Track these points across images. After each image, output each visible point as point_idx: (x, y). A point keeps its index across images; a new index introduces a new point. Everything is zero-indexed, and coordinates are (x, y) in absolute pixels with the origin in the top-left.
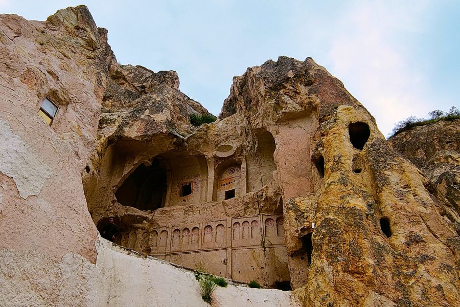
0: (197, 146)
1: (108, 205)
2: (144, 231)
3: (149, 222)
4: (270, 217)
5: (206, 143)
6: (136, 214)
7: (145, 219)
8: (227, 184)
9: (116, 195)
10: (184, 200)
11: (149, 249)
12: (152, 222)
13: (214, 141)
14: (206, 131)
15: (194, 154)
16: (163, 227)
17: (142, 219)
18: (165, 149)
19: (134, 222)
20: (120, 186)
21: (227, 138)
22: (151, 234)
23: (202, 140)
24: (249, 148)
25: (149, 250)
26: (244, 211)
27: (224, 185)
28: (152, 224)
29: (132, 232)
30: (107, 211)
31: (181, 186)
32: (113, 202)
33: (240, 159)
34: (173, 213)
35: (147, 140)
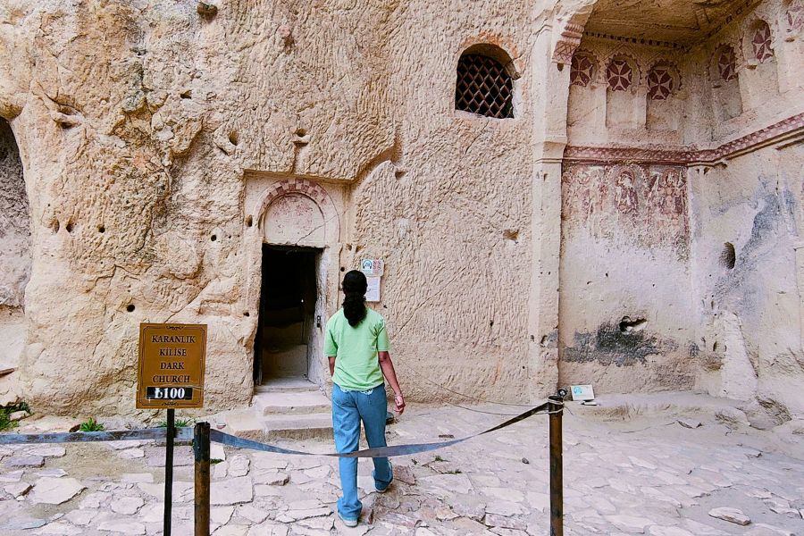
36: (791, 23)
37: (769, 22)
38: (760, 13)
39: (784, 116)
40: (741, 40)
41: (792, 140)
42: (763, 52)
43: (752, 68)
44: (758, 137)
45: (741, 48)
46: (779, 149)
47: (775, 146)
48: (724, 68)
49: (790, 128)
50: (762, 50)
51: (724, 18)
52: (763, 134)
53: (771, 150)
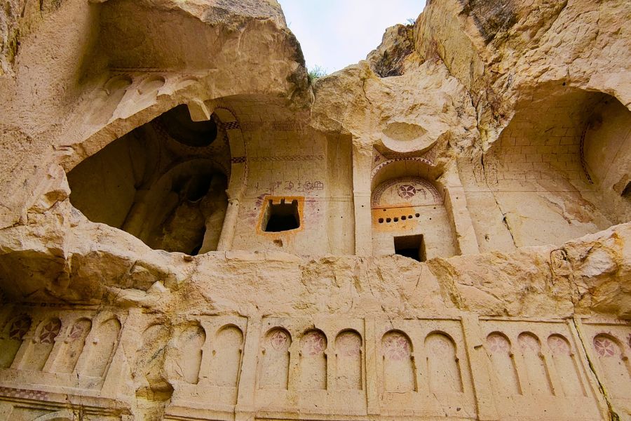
0: (338, 108)
1: (29, 205)
2: (152, 318)
3: (175, 288)
4: (606, 330)
5: (359, 107)
6: (134, 257)
7: (162, 276)
8: (396, 220)
9: (72, 176)
10: (279, 242)
11: (163, 385)
12: (186, 292)
13: (379, 108)
14: (364, 79)
15: (323, 128)
16: (225, 313)
17: (152, 278)
18: (262, 84)
19: (119, 281)
20: (93, 149)
21: (413, 108)
22: (177, 331)
23: (351, 97)
24: (467, 143)
25: (161, 390)
26: (521, 301)
27: (389, 220)
28: (185, 297)
29: (106, 315)
30: (19, 223)
31: (268, 204)
32: (54, 196)
33: (441, 165)
34: (265, 274)
35: (223, 27)
36: (71, 333)
37: (63, 324)
38: (62, 315)
39: (36, 387)
40: (40, 321)
41: (28, 406)
42: (45, 337)
43: (34, 342)
44: (9, 392)
45: (37, 326)
46: (16, 407)
47: (15, 404)
48: (15, 328)
49: (34, 398)
50: (46, 335)
51: (41, 302)
52: (13, 392)
53: (10, 406)
